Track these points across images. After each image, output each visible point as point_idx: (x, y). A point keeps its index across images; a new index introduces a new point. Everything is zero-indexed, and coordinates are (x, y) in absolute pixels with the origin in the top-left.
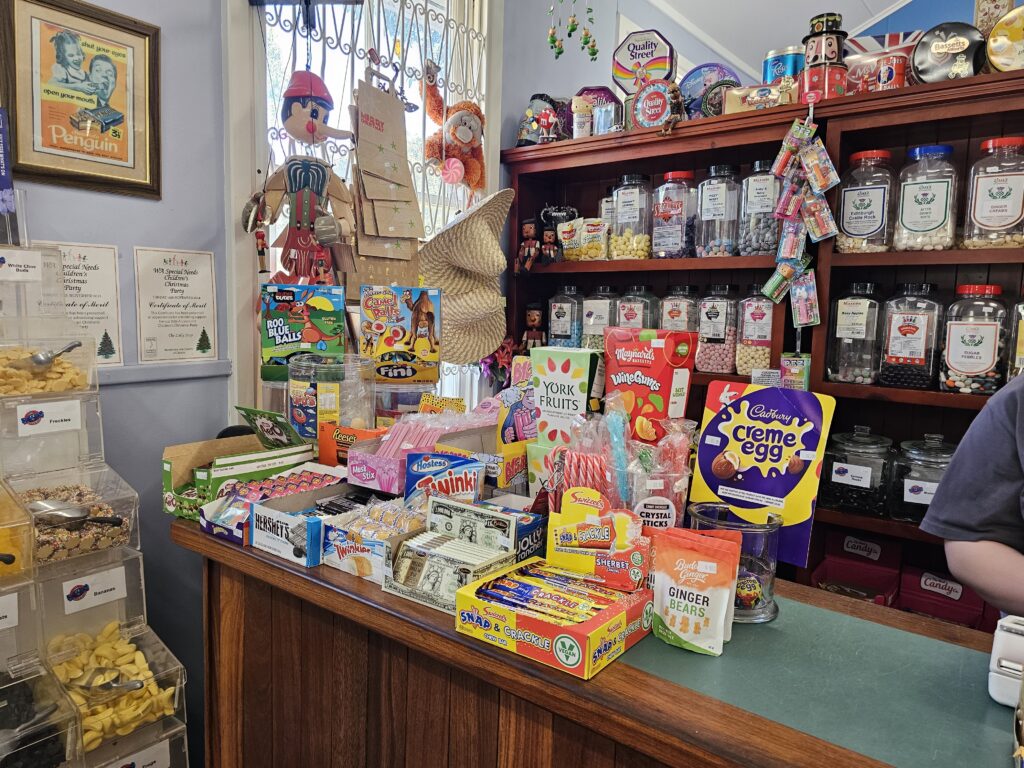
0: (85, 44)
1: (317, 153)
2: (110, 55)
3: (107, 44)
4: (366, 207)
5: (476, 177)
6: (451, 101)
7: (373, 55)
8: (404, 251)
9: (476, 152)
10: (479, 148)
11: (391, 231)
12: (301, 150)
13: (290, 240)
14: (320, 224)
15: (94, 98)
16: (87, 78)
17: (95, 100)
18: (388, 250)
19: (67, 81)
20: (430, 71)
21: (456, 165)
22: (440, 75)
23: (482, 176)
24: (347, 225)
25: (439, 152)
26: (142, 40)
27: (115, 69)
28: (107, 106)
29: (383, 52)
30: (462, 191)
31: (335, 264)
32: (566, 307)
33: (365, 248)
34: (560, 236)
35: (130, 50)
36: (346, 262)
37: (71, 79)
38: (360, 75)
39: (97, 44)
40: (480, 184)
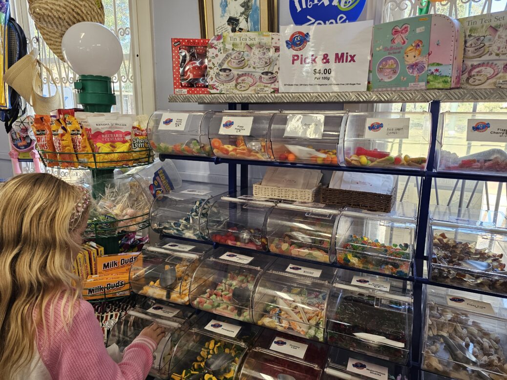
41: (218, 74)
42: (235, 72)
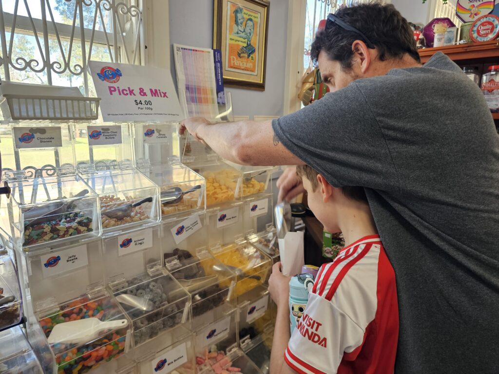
0: (245, 13)
2: (252, 18)
3: (252, 12)
15: (246, 40)
16: (244, 31)
17: (246, 42)
19: (238, 33)
26: (264, 9)
27: (254, 25)
28: (250, 44)
35: (259, 14)
37: (239, 32)
39: (249, 13)
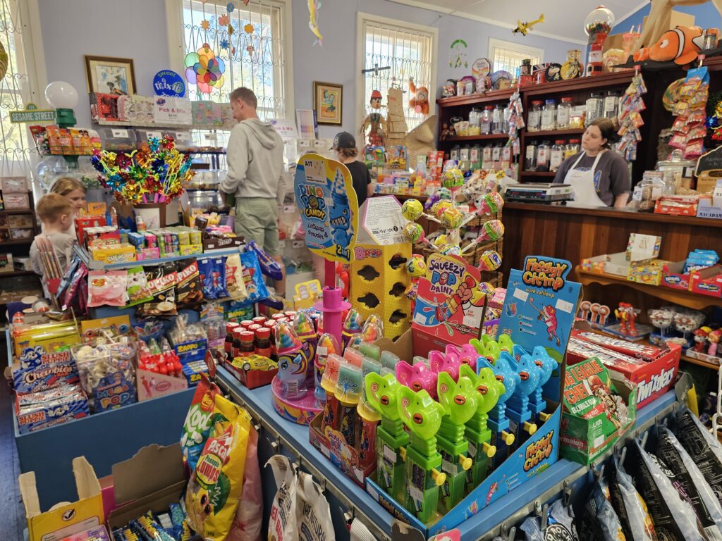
1: (378, 111)
2: (334, 94)
4: (391, 124)
5: (426, 110)
6: (418, 86)
7: (394, 79)
8: (401, 136)
9: (426, 102)
10: (427, 101)
11: (398, 130)
12: (374, 111)
13: (371, 135)
14: (379, 131)
15: (330, 104)
16: (329, 100)
18: (397, 136)
19: (326, 101)
20: (411, 79)
21: (419, 107)
22: (414, 80)
23: (428, 109)
24: (385, 130)
25: (414, 103)
26: (340, 89)
27: (334, 97)
28: (333, 106)
29: (397, 77)
30: (421, 115)
31: (382, 141)
32: (455, 152)
33: (391, 136)
34: (455, 128)
35: (337, 91)
36: (385, 140)
38: (390, 86)
40: (428, 112)
41: (129, 113)
42: (136, 113)
